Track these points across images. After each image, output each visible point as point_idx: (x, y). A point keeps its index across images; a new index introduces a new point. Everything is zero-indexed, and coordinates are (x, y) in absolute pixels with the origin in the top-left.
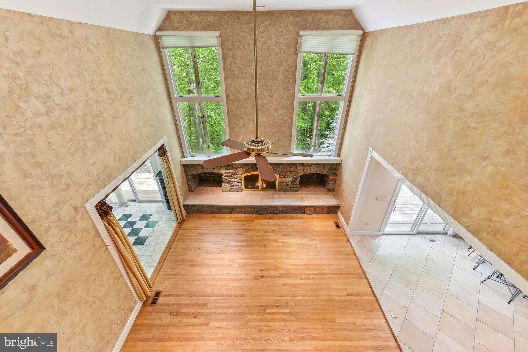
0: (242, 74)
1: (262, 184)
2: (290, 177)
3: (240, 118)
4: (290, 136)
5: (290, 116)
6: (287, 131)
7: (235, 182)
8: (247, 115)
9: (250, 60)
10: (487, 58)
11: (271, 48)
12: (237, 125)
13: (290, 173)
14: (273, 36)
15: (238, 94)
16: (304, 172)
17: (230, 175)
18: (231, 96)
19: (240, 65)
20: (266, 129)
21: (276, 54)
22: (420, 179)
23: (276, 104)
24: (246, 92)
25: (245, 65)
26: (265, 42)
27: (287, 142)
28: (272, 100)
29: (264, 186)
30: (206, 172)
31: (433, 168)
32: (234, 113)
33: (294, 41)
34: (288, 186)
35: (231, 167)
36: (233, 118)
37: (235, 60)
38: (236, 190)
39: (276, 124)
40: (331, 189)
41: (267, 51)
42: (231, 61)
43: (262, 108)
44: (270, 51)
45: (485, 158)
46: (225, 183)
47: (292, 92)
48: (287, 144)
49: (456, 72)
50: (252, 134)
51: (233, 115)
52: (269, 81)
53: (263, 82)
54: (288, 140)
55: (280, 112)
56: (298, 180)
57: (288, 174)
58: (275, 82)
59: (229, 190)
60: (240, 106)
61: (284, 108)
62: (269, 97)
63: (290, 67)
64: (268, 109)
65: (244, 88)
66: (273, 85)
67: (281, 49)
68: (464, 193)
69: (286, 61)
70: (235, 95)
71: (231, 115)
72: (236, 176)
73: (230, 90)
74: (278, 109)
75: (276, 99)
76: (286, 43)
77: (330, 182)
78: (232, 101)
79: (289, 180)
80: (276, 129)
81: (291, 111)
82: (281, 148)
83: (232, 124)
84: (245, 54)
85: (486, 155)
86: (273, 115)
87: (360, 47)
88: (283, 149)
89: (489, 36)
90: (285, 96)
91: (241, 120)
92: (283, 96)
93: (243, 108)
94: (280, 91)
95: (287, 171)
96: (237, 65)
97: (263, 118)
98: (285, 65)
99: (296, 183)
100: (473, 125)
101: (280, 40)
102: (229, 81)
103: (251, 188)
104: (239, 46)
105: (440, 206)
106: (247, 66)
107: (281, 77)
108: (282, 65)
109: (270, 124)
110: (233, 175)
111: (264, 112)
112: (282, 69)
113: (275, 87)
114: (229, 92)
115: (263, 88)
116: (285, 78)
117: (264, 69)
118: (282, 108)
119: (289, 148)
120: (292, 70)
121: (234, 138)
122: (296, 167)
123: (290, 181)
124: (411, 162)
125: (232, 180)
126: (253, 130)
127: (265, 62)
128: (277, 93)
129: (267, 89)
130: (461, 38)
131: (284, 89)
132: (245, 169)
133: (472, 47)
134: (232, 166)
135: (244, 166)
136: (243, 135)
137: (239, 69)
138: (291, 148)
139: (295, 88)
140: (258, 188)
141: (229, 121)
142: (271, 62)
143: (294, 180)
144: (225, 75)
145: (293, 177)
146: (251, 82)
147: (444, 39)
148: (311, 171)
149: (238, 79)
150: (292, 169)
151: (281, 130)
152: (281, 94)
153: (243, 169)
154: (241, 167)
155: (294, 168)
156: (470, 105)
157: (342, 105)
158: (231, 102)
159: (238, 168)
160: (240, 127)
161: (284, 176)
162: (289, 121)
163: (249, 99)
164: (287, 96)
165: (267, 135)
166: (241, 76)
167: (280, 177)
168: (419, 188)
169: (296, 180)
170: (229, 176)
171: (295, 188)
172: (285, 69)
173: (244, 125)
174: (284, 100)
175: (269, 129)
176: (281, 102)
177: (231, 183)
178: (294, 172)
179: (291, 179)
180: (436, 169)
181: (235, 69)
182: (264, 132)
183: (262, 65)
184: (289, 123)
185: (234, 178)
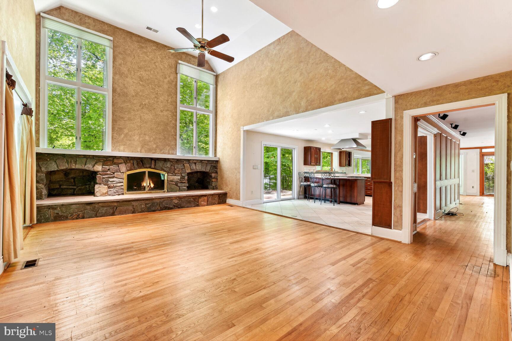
0: (131, 74)
1: (150, 184)
2: (179, 175)
3: (126, 111)
4: (175, 136)
5: (174, 118)
6: (172, 131)
7: (115, 182)
8: (134, 110)
9: (139, 66)
10: (280, 53)
11: (157, 64)
12: (122, 118)
13: (178, 171)
14: (159, 57)
15: (125, 90)
16: (191, 170)
17: (109, 172)
18: (118, 90)
19: (130, 67)
20: (153, 126)
21: (161, 69)
22: (276, 114)
23: (162, 106)
24: (134, 90)
25: (134, 69)
26: (152, 58)
27: (173, 141)
28: (158, 102)
29: (152, 185)
30: (73, 167)
31: (280, 103)
32: (119, 106)
33: (174, 65)
34: (177, 185)
35: (111, 163)
36: (118, 110)
37: (125, 63)
38: (115, 193)
39: (162, 123)
40: (215, 187)
41: (154, 65)
42: (121, 62)
43: (149, 107)
44: (156, 66)
45: (295, 82)
46: (100, 184)
47: (174, 99)
48: (173, 143)
49: (272, 64)
50: (137, 129)
51: (118, 107)
52: (155, 86)
53: (150, 86)
54: (173, 139)
55: (165, 113)
56: (186, 177)
57: (176, 172)
58: (160, 88)
59: (106, 193)
60: (126, 100)
61: (169, 110)
62: (156, 99)
63: (173, 81)
64: (155, 108)
65: (132, 86)
66: (159, 90)
67: (165, 68)
68: (295, 101)
69: (169, 76)
70: (122, 90)
71: (115, 107)
72: (117, 174)
73: (118, 85)
74: (163, 110)
75: (162, 102)
76: (169, 65)
77: (213, 180)
78: (119, 94)
79: (177, 178)
80: (162, 127)
81: (175, 114)
82: (167, 146)
83: (116, 116)
84: (135, 61)
85: (295, 81)
86: (160, 115)
87: (216, 82)
88: (169, 148)
89: (278, 47)
90: (169, 101)
91: (126, 113)
92: (167, 101)
93: (130, 103)
94: (165, 96)
95: (175, 168)
96: (127, 67)
97: (150, 116)
98: (168, 79)
99: (184, 181)
100: (286, 75)
101: (164, 61)
102: (117, 77)
103: (135, 190)
104: (129, 54)
105: (289, 115)
106: (136, 70)
107: (166, 86)
108: (166, 78)
109: (156, 122)
110: (112, 174)
111: (151, 110)
112: (166, 81)
113: (161, 93)
114: (116, 86)
115: (150, 91)
116: (169, 88)
117: (151, 76)
118: (167, 110)
119: (175, 146)
120: (174, 83)
121: (117, 130)
122: (183, 165)
123: (179, 179)
124: (268, 111)
125: (111, 180)
126: (139, 125)
127: (152, 72)
128: (162, 97)
129: (154, 92)
130: (269, 53)
131: (168, 96)
132: (129, 165)
133: (274, 53)
134: (113, 162)
135: (128, 161)
136: (128, 129)
137: (129, 70)
138: (176, 147)
139: (177, 97)
140: (144, 188)
141: (113, 113)
142: (157, 74)
143: (183, 178)
144: (113, 71)
145: (182, 175)
146: (139, 83)
147: (262, 56)
148: (197, 169)
149: (127, 77)
150: (180, 166)
151: (167, 129)
152: (166, 99)
153: (127, 164)
154: (125, 162)
155: (181, 165)
156: (283, 70)
157: (211, 116)
158: (117, 95)
159: (121, 163)
160: (125, 120)
161: (172, 174)
162: (173, 122)
163: (136, 96)
164: (171, 102)
165: (154, 132)
166: (130, 76)
167: (168, 175)
168: (277, 118)
169: (184, 178)
170: (107, 174)
171: (184, 187)
172: (168, 81)
173: (130, 119)
174: (169, 104)
175: (156, 127)
176: (166, 105)
177: (109, 183)
178: (182, 169)
179: (179, 177)
180: (281, 103)
181: (125, 69)
182: (151, 129)
183: (149, 73)
184: (173, 124)
185: (113, 177)
